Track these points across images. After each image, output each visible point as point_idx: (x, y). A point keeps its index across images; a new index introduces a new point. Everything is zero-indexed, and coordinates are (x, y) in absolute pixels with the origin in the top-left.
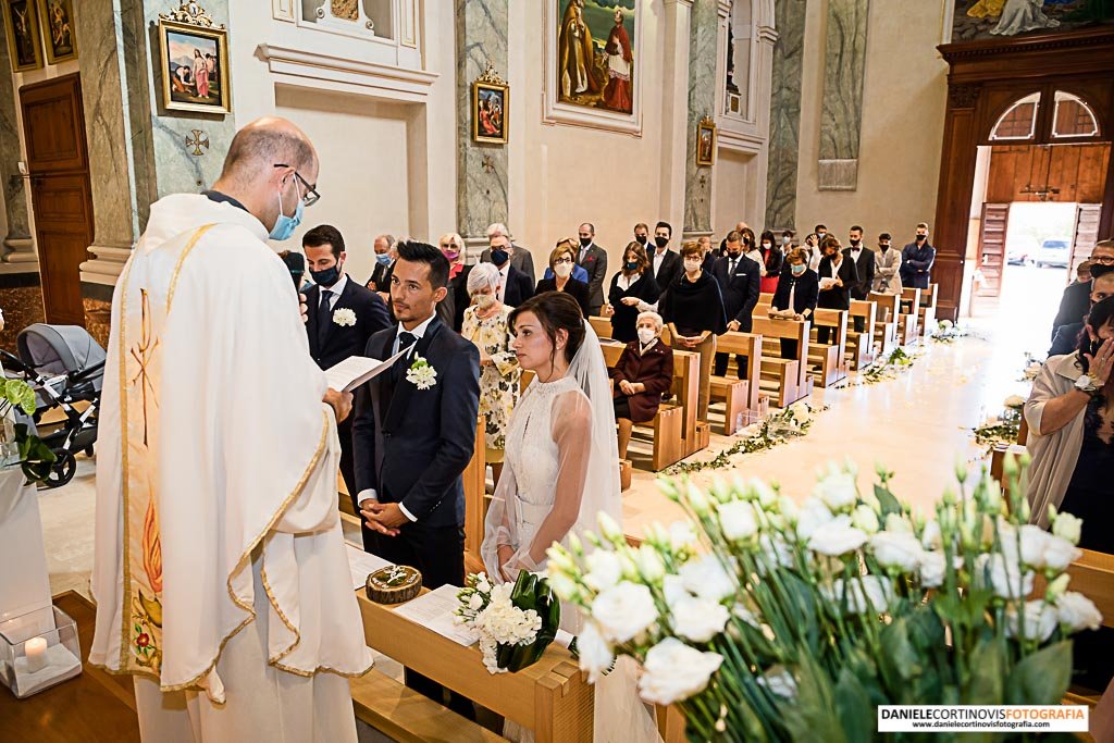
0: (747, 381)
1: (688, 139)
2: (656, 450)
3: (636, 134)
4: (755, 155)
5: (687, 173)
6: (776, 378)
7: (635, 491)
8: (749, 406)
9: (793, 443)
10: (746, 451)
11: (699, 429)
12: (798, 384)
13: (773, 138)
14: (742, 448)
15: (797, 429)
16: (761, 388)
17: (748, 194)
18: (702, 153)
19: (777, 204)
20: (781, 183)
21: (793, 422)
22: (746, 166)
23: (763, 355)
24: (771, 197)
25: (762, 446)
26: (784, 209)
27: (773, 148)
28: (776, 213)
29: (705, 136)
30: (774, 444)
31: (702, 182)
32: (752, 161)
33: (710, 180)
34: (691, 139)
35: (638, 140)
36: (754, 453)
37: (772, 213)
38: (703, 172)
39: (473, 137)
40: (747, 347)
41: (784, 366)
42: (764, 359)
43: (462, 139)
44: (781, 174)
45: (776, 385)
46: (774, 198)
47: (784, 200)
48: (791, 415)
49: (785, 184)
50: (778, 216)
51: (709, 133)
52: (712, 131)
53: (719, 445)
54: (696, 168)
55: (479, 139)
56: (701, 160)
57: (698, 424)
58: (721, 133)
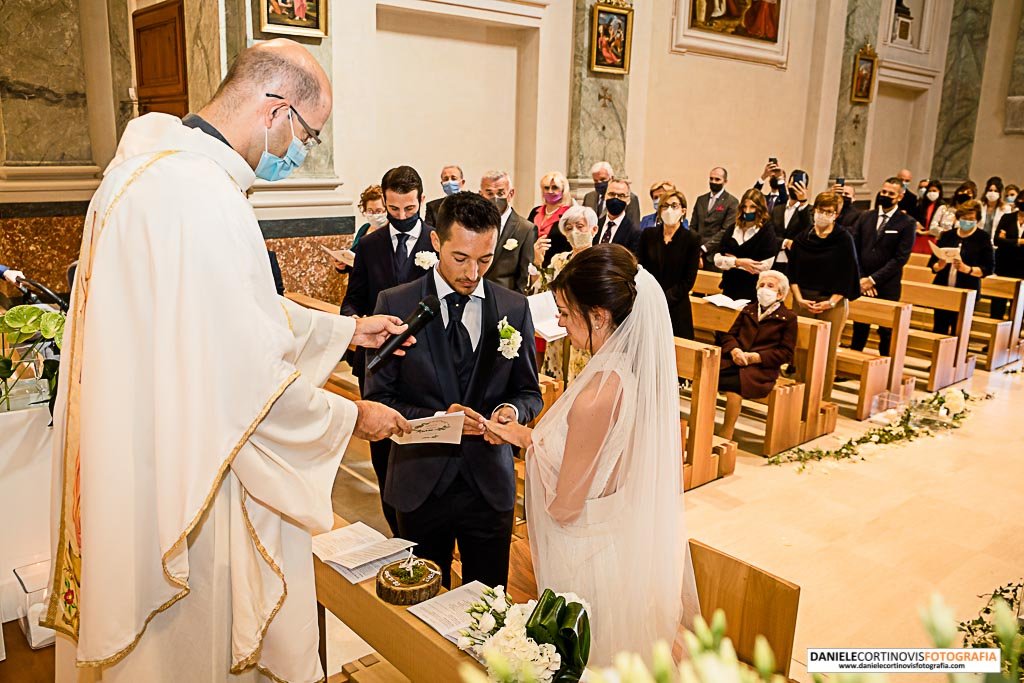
0: (889, 359)
1: (842, 72)
2: (769, 430)
3: (780, 66)
4: (925, 90)
5: (839, 112)
6: (927, 356)
7: (739, 478)
8: (889, 387)
9: (941, 437)
10: (880, 442)
11: (823, 411)
12: (955, 365)
13: (950, 69)
14: (876, 438)
15: (949, 420)
16: (906, 366)
17: (912, 137)
18: (859, 87)
19: (949, 148)
20: (956, 124)
21: (943, 412)
22: (912, 105)
23: (911, 327)
24: (941, 140)
25: (901, 437)
26: (956, 156)
27: (949, 82)
28: (946, 159)
29: (863, 69)
30: (917, 436)
31: (856, 121)
32: (924, 95)
33: (865, 119)
34: (846, 72)
35: (781, 72)
36: (890, 444)
37: (942, 159)
38: (857, 110)
39: (589, 66)
40: (891, 318)
41: (937, 343)
42: (913, 332)
43: (577, 68)
44: (956, 114)
45: (927, 363)
46: (946, 142)
47: (957, 145)
48: (941, 402)
49: (960, 125)
50: (948, 164)
51: (869, 64)
52: (872, 62)
53: (846, 430)
54: (849, 106)
55: (597, 69)
56: (856, 96)
57: (823, 404)
58: (884, 64)
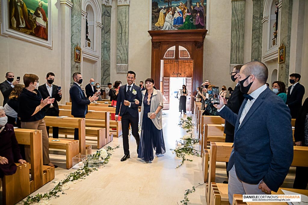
1: (71, 53)
3: (50, 48)
4: (97, 61)
5: (71, 64)
13: (102, 56)
17: (95, 74)
18: (77, 58)
19: (105, 77)
20: (105, 71)
22: (94, 65)
24: (102, 75)
26: (107, 79)
28: (104, 80)
29: (78, 52)
31: (77, 67)
32: (96, 64)
33: (80, 67)
35: (51, 50)
37: (103, 80)
38: (77, 64)
44: (105, 68)
46: (104, 75)
47: (107, 76)
49: (107, 71)
50: (105, 81)
51: (79, 51)
52: (80, 51)
54: (75, 63)
56: (76, 60)
58: (84, 52)
